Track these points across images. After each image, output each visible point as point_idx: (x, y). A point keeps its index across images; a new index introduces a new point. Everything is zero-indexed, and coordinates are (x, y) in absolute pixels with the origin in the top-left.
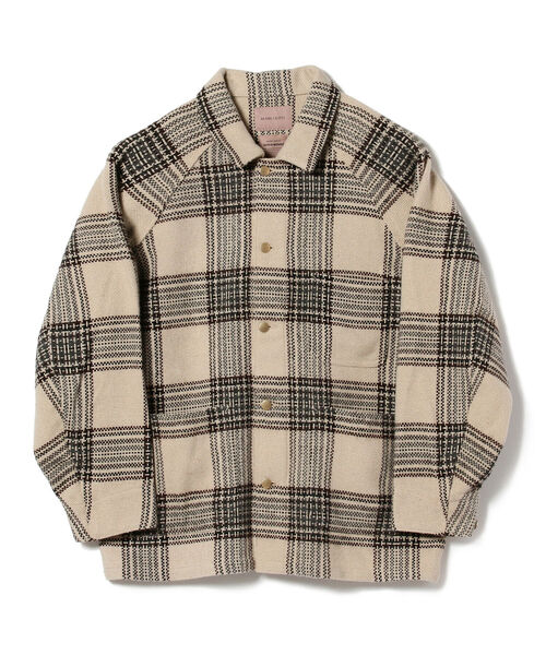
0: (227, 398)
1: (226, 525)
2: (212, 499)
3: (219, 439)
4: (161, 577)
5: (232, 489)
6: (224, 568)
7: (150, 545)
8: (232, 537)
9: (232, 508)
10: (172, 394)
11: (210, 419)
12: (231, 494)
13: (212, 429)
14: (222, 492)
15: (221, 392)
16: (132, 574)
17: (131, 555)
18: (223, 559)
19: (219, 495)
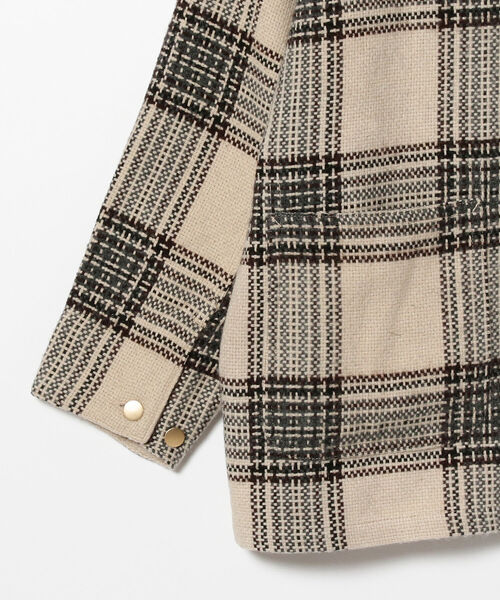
0: (476, 183)
1: (466, 438)
2: (441, 388)
3: (458, 266)
4: (329, 544)
5: (481, 366)
6: (465, 523)
7: (305, 479)
8: (480, 462)
9: (480, 405)
10: (359, 173)
11: (442, 225)
12: (480, 377)
13: (445, 246)
14: (463, 374)
15: (463, 169)
16: (271, 542)
17: (269, 502)
18: (462, 504)
19: (457, 380)
